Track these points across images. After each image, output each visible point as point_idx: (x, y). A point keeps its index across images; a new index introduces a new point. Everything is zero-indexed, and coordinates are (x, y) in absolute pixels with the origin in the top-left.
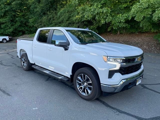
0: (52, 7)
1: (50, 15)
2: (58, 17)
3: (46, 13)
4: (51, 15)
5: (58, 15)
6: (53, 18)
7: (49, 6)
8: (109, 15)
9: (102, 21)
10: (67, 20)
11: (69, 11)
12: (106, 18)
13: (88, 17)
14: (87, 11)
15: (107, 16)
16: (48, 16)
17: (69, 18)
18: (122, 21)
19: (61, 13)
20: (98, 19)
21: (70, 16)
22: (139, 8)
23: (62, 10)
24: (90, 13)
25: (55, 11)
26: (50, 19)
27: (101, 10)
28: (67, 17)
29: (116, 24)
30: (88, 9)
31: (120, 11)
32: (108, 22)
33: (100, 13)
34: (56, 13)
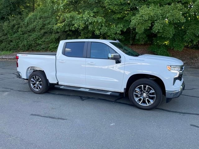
0: (15, 10)
1: (13, 21)
2: (26, 24)
3: (5, 17)
4: (15, 21)
5: (26, 21)
6: (17, 24)
7: (10, 9)
8: (104, 25)
9: (97, 32)
10: (41, 29)
11: (42, 17)
12: (100, 28)
13: (79, 26)
14: (76, 20)
15: (102, 26)
16: (10, 22)
17: (44, 25)
18: (117, 32)
19: (30, 19)
20: (91, 29)
21: (45, 23)
22: (139, 19)
23: (31, 15)
24: (81, 21)
25: (19, 16)
26: (14, 26)
27: (95, 20)
28: (41, 24)
29: (111, 35)
30: (78, 17)
31: (113, 21)
32: (104, 33)
33: (94, 23)
34: (21, 18)
